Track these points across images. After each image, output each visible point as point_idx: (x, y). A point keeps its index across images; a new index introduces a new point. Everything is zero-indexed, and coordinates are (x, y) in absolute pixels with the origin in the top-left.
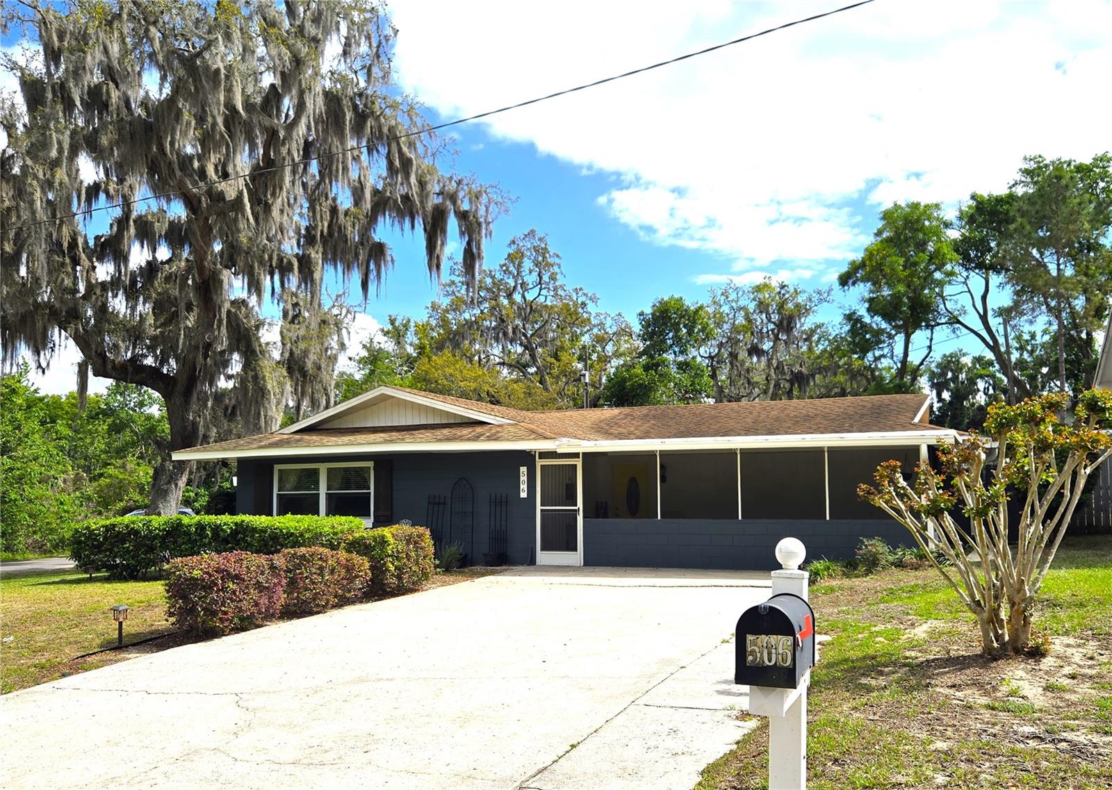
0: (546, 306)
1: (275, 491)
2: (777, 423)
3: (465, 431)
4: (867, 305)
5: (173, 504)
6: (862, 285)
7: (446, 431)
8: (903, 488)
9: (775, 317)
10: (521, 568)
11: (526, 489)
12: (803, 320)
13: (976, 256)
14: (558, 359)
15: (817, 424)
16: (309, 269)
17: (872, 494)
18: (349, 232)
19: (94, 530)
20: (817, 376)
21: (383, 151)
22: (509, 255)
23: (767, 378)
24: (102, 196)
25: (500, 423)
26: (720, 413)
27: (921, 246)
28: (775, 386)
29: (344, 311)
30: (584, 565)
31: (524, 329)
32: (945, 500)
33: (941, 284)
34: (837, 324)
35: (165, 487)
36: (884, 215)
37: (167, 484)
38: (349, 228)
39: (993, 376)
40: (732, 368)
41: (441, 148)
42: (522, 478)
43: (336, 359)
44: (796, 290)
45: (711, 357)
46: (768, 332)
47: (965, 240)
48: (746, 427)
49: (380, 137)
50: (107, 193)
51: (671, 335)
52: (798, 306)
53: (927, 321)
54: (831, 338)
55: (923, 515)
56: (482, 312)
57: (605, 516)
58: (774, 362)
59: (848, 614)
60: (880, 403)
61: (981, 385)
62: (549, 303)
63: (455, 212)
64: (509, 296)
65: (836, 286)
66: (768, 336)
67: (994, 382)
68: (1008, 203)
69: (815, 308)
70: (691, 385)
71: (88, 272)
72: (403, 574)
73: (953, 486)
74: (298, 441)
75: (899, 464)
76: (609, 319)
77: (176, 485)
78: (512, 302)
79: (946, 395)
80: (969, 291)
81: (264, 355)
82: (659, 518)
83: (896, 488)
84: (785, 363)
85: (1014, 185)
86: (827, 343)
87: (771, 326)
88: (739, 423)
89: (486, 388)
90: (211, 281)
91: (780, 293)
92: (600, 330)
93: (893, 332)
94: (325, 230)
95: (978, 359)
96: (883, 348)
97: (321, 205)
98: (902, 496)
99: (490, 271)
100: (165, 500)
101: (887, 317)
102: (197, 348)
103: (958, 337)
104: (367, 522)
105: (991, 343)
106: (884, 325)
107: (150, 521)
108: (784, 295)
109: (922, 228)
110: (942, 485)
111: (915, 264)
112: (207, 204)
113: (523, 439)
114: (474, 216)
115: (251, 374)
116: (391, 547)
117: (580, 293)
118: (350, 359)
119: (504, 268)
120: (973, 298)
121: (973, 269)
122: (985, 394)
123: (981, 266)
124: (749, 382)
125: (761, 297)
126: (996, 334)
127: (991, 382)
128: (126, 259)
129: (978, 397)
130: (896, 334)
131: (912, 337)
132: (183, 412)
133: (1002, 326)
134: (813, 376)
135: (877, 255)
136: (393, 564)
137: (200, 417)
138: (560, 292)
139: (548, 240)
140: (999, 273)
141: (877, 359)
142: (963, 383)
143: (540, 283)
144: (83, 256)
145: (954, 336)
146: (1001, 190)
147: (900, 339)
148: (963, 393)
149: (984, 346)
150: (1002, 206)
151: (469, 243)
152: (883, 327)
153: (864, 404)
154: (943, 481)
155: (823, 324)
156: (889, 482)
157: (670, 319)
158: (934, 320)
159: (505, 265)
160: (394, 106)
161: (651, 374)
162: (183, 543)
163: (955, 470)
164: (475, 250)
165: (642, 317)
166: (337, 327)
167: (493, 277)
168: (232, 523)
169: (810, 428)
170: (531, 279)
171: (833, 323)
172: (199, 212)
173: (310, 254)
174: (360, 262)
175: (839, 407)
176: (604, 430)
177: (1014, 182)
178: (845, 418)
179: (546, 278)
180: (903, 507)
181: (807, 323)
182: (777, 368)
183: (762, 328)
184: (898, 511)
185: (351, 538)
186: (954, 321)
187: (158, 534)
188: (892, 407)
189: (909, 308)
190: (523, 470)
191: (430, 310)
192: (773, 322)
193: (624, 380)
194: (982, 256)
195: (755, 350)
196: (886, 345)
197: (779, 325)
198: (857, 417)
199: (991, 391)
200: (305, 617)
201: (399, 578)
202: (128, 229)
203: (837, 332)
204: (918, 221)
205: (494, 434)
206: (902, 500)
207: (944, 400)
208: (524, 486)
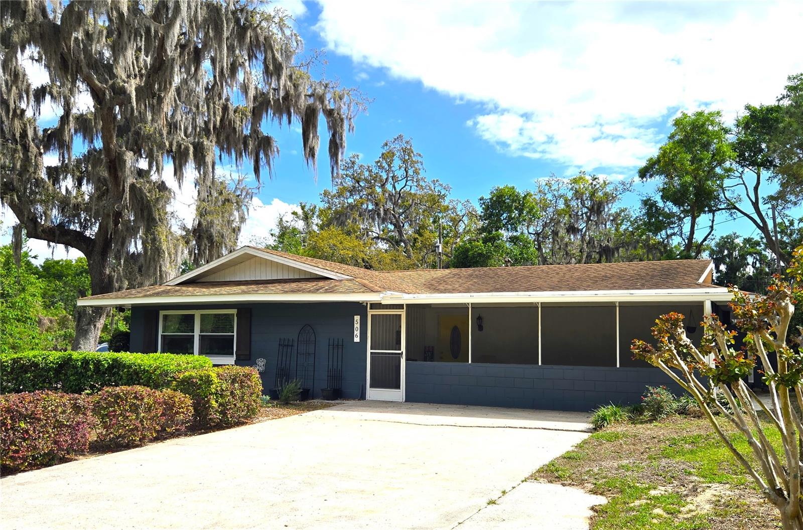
0: (411, 194)
1: (160, 333)
2: (578, 283)
3: (310, 285)
4: (661, 194)
5: (92, 341)
6: (657, 177)
7: (294, 285)
8: (687, 346)
9: (588, 203)
10: (351, 402)
11: (359, 335)
12: (610, 205)
13: (750, 155)
14: (421, 235)
15: (613, 283)
16: (202, 154)
17: (649, 352)
18: (238, 125)
19: (4, 362)
20: (621, 249)
21: (261, 57)
22: (383, 154)
23: (581, 251)
24: (48, 97)
25: (340, 279)
26: (532, 273)
27: (706, 146)
28: (587, 257)
29: (244, 194)
30: (406, 401)
31: (394, 211)
32: (739, 363)
33: (721, 178)
34: (638, 209)
35: (85, 327)
36: (676, 123)
37: (87, 325)
38: (238, 122)
39: (760, 254)
40: (553, 243)
41: (314, 60)
42: (356, 326)
43: (239, 230)
44: (605, 182)
45: (537, 234)
46: (582, 215)
47: (741, 143)
48: (551, 286)
49: (258, 45)
50: (51, 94)
51: (505, 215)
52: (606, 194)
53: (710, 207)
54: (632, 219)
55: (711, 382)
56: (361, 197)
57: (432, 359)
58: (587, 238)
59: (628, 470)
60: (668, 266)
61: (750, 260)
62: (413, 192)
63: (323, 110)
64: (383, 186)
65: (637, 179)
66: (583, 218)
67: (760, 258)
68: (777, 111)
69: (619, 196)
70: (520, 254)
71: (36, 157)
72: (227, 410)
73: (745, 344)
74: (176, 291)
75: (681, 316)
76: (460, 205)
77: (95, 326)
78: (384, 191)
79: (723, 268)
80: (744, 184)
81: (162, 223)
82: (470, 362)
83: (678, 346)
84: (595, 239)
85: (781, 99)
86: (629, 223)
87: (585, 210)
88: (546, 282)
89: (361, 255)
90: (117, 161)
91: (592, 183)
92: (452, 213)
93: (682, 216)
94: (218, 123)
95: (748, 241)
96: (674, 227)
97: (214, 103)
98: (684, 356)
99: (369, 167)
100: (85, 338)
101: (676, 203)
102: (109, 215)
103: (735, 219)
104: (230, 360)
105: (761, 224)
106: (675, 209)
107: (48, 356)
108: (595, 185)
109: (706, 132)
110: (733, 342)
111: (701, 160)
112: (110, 96)
113: (354, 292)
114: (338, 114)
115: (150, 237)
116: (214, 386)
117: (437, 184)
118: (272, 235)
119: (379, 164)
120: (747, 189)
121: (747, 166)
122: (753, 267)
123: (753, 163)
124: (567, 254)
125: (577, 187)
126: (766, 217)
127: (758, 258)
128: (69, 148)
129: (747, 270)
130: (684, 218)
131: (697, 220)
132: (100, 268)
133: (771, 210)
134: (617, 249)
135: (670, 152)
136: (217, 402)
137: (114, 272)
138: (422, 183)
139: (412, 142)
140: (768, 169)
141: (669, 236)
142: (736, 258)
143: (407, 177)
144: (32, 144)
145: (731, 218)
146: (771, 102)
147: (687, 221)
148: (736, 266)
149: (755, 226)
150: (772, 114)
151: (334, 135)
152: (674, 211)
153: (655, 267)
154: (735, 338)
155: (626, 209)
156: (669, 338)
157: (504, 202)
158: (716, 205)
159: (379, 162)
160: (268, 19)
161: (489, 246)
162: (72, 375)
163: (754, 325)
164: (338, 141)
165: (482, 202)
166: (238, 205)
167: (370, 171)
168: (110, 358)
169: (607, 286)
170: (400, 173)
171: (634, 208)
172: (104, 103)
173: (203, 142)
174: (250, 151)
175: (633, 270)
176: (432, 287)
177: (781, 96)
178: (637, 279)
179: (411, 172)
180: (686, 368)
181: (613, 208)
182: (589, 243)
183: (578, 212)
184: (680, 373)
185: (181, 377)
186: (732, 207)
187: (52, 367)
188: (679, 270)
189: (695, 195)
190: (357, 318)
191: (322, 196)
192: (586, 207)
193: (467, 250)
194: (754, 156)
195: (572, 229)
196: (676, 225)
197: (591, 209)
198: (648, 278)
199: (758, 265)
200: (121, 450)
201: (223, 413)
202: (68, 124)
203: (637, 215)
204: (703, 125)
205: (332, 287)
206: (685, 360)
207: (721, 271)
208: (357, 333)
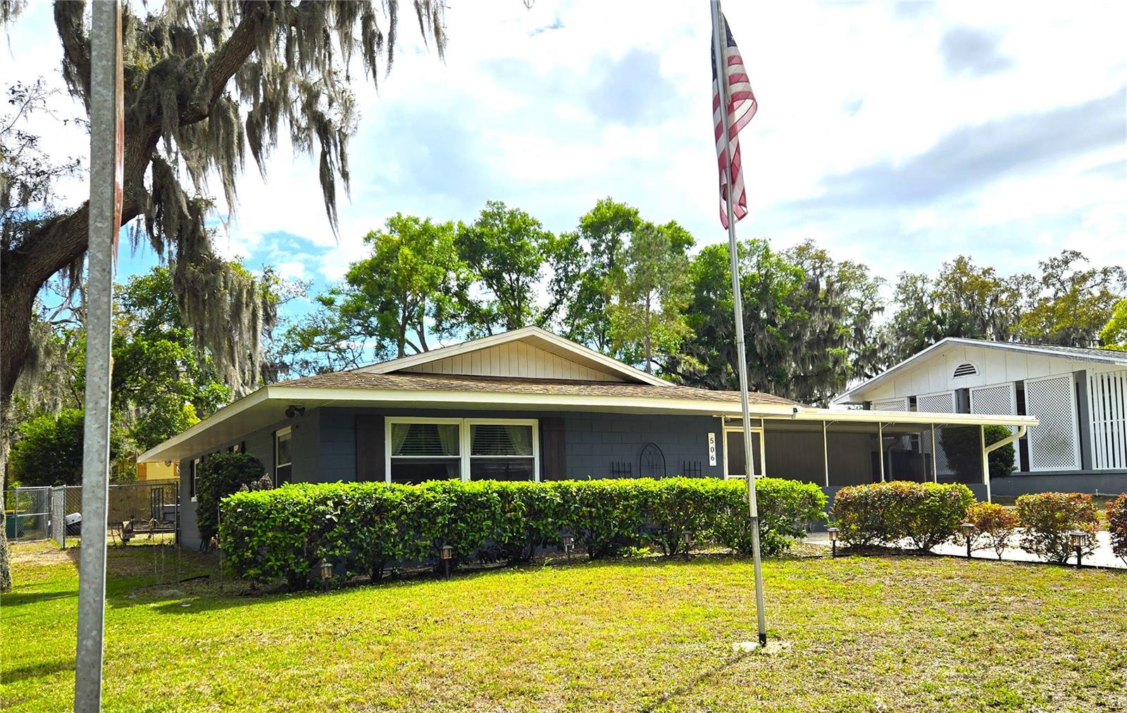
1: (388, 455)
11: (715, 457)
42: (710, 445)
190: (712, 436)
208: (712, 454)
